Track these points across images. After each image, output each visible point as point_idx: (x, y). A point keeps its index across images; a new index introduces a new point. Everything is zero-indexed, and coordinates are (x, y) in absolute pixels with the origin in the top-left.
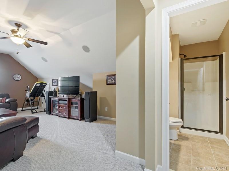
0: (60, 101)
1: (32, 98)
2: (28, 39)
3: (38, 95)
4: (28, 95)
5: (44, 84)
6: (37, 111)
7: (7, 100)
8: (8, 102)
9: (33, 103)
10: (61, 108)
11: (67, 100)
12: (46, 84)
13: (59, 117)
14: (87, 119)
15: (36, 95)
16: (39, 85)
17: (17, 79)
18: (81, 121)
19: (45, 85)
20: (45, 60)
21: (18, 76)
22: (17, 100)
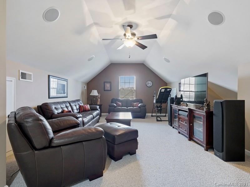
0: (180, 112)
1: (159, 105)
2: (138, 39)
3: (164, 101)
4: (155, 101)
5: (168, 90)
6: (162, 120)
7: (139, 105)
8: (140, 107)
9: (161, 109)
10: (181, 121)
11: (187, 112)
12: (171, 89)
13: (179, 133)
14: (219, 153)
15: (163, 102)
16: (163, 90)
17: (149, 85)
18: (207, 150)
19: (170, 91)
20: (168, 61)
21: (150, 82)
22: (146, 106)
